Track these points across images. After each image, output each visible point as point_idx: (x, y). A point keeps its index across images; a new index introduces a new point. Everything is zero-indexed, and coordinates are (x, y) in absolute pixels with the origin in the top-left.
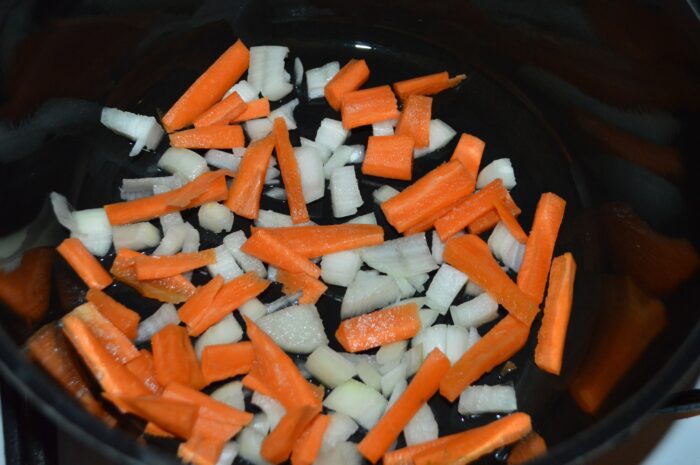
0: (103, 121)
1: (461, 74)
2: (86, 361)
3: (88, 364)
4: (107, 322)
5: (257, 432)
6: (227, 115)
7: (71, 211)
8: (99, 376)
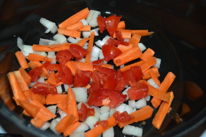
0: (40, 21)
1: (152, 31)
2: (12, 87)
3: (12, 88)
4: (22, 78)
5: (56, 122)
6: (77, 28)
7: (23, 44)
8: (14, 92)
